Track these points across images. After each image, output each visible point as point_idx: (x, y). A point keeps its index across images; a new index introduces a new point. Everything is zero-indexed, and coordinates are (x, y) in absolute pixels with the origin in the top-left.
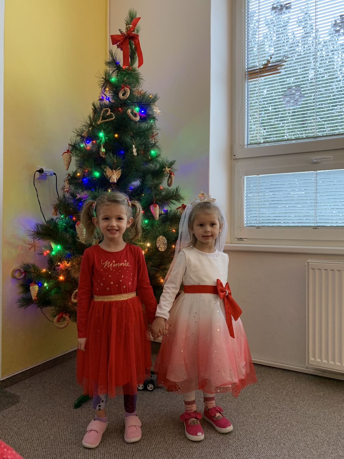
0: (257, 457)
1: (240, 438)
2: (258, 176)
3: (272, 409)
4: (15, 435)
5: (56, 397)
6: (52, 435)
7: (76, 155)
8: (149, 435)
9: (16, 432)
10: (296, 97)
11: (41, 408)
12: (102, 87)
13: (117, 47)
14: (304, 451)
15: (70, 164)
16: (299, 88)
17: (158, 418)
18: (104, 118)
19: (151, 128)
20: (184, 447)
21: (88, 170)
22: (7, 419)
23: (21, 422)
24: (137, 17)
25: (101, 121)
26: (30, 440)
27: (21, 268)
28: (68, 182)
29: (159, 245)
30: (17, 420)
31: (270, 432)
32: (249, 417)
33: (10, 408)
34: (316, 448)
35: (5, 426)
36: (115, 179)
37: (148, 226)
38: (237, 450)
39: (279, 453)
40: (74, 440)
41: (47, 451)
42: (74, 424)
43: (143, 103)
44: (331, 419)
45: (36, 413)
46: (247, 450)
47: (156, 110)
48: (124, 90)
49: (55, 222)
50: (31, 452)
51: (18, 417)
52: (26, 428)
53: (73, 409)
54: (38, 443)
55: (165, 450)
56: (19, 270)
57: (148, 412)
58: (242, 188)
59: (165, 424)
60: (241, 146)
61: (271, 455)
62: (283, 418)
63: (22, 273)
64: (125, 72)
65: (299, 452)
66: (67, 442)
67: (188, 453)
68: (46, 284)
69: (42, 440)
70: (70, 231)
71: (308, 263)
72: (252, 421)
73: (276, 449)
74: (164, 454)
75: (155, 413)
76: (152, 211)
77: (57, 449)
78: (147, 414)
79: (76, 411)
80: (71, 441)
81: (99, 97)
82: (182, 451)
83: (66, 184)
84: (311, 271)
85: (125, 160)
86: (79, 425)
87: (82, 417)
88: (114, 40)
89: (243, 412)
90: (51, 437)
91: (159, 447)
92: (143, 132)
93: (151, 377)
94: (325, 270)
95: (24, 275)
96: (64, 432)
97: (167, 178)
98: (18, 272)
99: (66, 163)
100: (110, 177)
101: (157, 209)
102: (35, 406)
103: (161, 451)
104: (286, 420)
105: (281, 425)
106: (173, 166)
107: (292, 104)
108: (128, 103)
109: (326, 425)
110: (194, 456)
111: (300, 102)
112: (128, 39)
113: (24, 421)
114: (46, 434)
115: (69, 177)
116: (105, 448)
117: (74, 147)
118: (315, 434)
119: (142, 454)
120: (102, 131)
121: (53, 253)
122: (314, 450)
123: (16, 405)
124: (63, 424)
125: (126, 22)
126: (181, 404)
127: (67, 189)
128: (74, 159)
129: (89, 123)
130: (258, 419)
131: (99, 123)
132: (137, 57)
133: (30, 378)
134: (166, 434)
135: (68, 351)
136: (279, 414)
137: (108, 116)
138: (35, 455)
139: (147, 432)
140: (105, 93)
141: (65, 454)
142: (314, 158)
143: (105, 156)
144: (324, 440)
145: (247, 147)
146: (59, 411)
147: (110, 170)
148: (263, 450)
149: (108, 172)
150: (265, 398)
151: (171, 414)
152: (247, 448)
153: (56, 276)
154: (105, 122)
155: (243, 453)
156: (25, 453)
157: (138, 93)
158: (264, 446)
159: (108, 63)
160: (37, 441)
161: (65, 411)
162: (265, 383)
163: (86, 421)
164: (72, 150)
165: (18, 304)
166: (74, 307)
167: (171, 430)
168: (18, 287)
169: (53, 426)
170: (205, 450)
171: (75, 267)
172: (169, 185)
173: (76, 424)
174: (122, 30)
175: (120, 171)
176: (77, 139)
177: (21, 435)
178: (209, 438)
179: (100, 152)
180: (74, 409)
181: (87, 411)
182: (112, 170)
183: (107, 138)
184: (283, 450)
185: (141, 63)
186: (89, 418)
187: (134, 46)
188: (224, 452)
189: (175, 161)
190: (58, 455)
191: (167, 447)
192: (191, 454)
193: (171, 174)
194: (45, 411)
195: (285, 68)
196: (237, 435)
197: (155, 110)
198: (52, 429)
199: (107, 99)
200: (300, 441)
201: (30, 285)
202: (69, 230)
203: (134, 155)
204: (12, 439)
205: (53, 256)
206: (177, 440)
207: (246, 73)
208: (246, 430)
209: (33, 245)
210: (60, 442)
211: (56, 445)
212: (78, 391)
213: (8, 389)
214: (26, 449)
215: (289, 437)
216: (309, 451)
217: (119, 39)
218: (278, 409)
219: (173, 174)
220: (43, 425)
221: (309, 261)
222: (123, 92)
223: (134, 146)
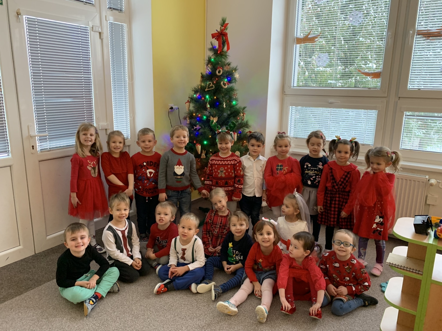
7: (192, 103)
10: (324, 60)
12: (207, 65)
13: (214, 39)
15: (190, 107)
24: (227, 22)
25: (207, 89)
28: (189, 119)
58: (288, 114)
60: (289, 87)
81: (205, 72)
88: (213, 36)
92: (229, 91)
99: (187, 108)
106: (245, 109)
108: (222, 77)
112: (221, 35)
115: (189, 115)
117: (191, 98)
120: (208, 95)
125: (220, 23)
127: (188, 123)
132: (226, 44)
137: (211, 87)
140: (208, 68)
142: (330, 101)
145: (293, 88)
154: (210, 90)
157: (226, 68)
159: (211, 49)
164: (190, 101)
172: (243, 120)
174: (218, 31)
175: (217, 118)
176: (193, 93)
179: (207, 106)
182: (213, 117)
183: (210, 99)
185: (228, 48)
187: (224, 39)
197: (236, 76)
203: (224, 108)
207: (295, 39)
217: (216, 35)
222: (218, 70)
223: (224, 102)
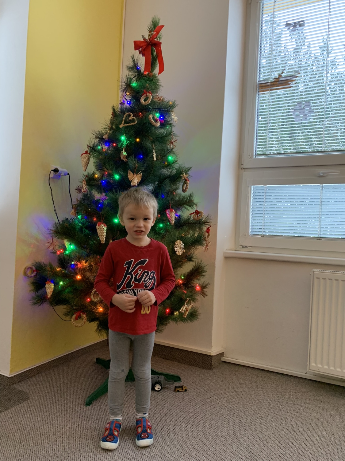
0: (268, 454)
1: (250, 437)
2: (265, 186)
3: (277, 411)
4: (31, 430)
5: (65, 395)
6: (67, 430)
7: (94, 156)
8: (162, 433)
9: (32, 428)
10: (305, 112)
11: (52, 405)
12: (124, 91)
13: (138, 52)
14: (312, 450)
15: (88, 165)
16: (308, 104)
17: (169, 417)
18: (126, 122)
19: (170, 134)
20: (198, 444)
21: (108, 173)
22: (20, 415)
23: (35, 418)
24: (160, 24)
25: (124, 125)
26: (47, 435)
27: (33, 266)
28: (86, 183)
29: (176, 249)
30: (30, 415)
31: (278, 432)
32: (256, 418)
33: (21, 404)
34: (323, 447)
35: (19, 421)
36: (136, 183)
37: (161, 230)
38: (249, 448)
39: (289, 451)
40: (91, 436)
41: (65, 446)
42: (88, 421)
43: (163, 110)
44: (334, 422)
45: (48, 409)
46: (258, 448)
47: (174, 117)
48: (146, 96)
49: (70, 221)
50: (50, 446)
51: (31, 412)
52: (41, 424)
53: (84, 407)
54: (56, 438)
55: (180, 447)
56: (30, 268)
57: (158, 411)
58: (249, 197)
59: (177, 422)
60: (249, 156)
61: (282, 453)
62: (288, 419)
63: (34, 271)
64: (146, 78)
65: (307, 451)
66: (84, 437)
67: (203, 449)
68: (61, 283)
69: (58, 435)
70: (86, 232)
71: (314, 272)
72: (260, 422)
73: (286, 448)
74: (179, 450)
75: (165, 412)
76: (168, 216)
77: (75, 444)
78: (158, 413)
79: (88, 408)
80: (87, 437)
81: (120, 101)
82: (196, 448)
83: (84, 185)
84: (316, 280)
85: (146, 164)
86: (93, 422)
87: (94, 414)
88: (137, 45)
89: (250, 413)
90: (67, 432)
91: (174, 444)
92: (161, 137)
93: (158, 378)
94: (330, 279)
95: (35, 273)
96: (80, 429)
97: (182, 184)
98: (30, 269)
99: (84, 164)
100: (131, 181)
101: (173, 213)
102: (46, 403)
103: (176, 447)
104: (291, 421)
105: (287, 426)
106: (188, 173)
107: (301, 119)
108: (150, 108)
109: (329, 427)
110: (208, 452)
111: (308, 116)
112: (150, 46)
113: (38, 417)
114: (62, 429)
115: (87, 178)
116: (122, 444)
117: (93, 149)
118: (320, 435)
119: (159, 450)
120: (125, 135)
121: (67, 252)
122: (321, 449)
123: (26, 402)
124: (77, 421)
125: (149, 29)
126: (189, 404)
127: (85, 190)
128: (92, 160)
129: (110, 126)
130: (265, 420)
131: (121, 126)
132: (158, 63)
133: (36, 376)
134: (179, 432)
135: (72, 350)
136: (284, 416)
137: (130, 120)
138: (54, 449)
139: (161, 429)
140: (126, 98)
141: (84, 448)
142: (321, 172)
143: (126, 159)
144: (329, 440)
145: (255, 157)
146: (71, 408)
147: (132, 174)
148: (273, 448)
149: (130, 175)
150: (269, 401)
151: (181, 413)
152: (258, 446)
153: (74, 275)
154: (128, 126)
155: (255, 451)
156: (44, 447)
157: (158, 99)
158: (274, 445)
159: (130, 68)
160: (54, 436)
161: (77, 408)
162: (267, 387)
163: (99, 418)
164: (90, 152)
165: (32, 301)
166: (90, 307)
167: (183, 428)
168: (29, 285)
169: (67, 423)
170: (218, 448)
171: (92, 267)
172: (184, 191)
173: (89, 421)
174: (144, 37)
175: (141, 175)
176: (96, 141)
177: (37, 430)
178: (220, 436)
179: (121, 156)
180: (86, 407)
181: (99, 409)
182: (133, 174)
183: (129, 142)
184: (292, 449)
185: (161, 70)
186: (101, 416)
187: (155, 53)
188: (237, 449)
189: (191, 168)
190: (77, 450)
191: (181, 443)
192: (206, 451)
193: (186, 180)
194: (57, 408)
195: (295, 84)
196: (247, 434)
198: (67, 425)
199: (127, 103)
200: (307, 441)
201: (46, 283)
202: (84, 230)
203: (153, 160)
204: (29, 434)
205: (67, 255)
206: (190, 437)
207: (257, 86)
208: (255, 430)
209: (52, 243)
210: (76, 438)
211: (73, 440)
212: (87, 390)
213: (16, 386)
214: (44, 444)
215: (296, 437)
216: (316, 450)
217: (142, 45)
218: (282, 411)
219: (188, 181)
220: (57, 421)
221: (314, 270)
222: (144, 97)
223: (154, 151)
